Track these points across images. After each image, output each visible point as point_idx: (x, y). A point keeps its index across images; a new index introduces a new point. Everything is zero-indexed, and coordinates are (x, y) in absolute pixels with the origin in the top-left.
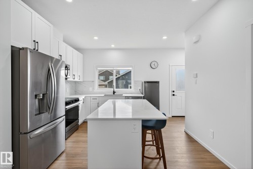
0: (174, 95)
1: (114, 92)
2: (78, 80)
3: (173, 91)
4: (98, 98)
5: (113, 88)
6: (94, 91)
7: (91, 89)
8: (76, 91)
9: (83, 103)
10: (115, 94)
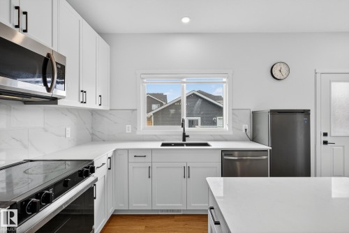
0: (325, 143)
1: (185, 137)
2: (97, 107)
3: (325, 134)
4: (149, 155)
5: (182, 126)
6: (138, 133)
7: (129, 129)
8: (93, 134)
9: (109, 169)
10: (188, 141)
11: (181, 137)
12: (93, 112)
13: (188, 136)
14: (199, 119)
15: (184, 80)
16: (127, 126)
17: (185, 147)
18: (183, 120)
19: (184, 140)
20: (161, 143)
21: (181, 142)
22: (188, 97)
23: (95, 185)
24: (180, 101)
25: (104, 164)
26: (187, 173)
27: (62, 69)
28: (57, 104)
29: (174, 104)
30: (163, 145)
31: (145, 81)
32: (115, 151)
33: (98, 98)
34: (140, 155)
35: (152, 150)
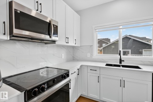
1: (121, 61)
2: (74, 45)
4: (98, 70)
5: (120, 55)
6: (93, 57)
7: (89, 55)
8: (73, 57)
9: (78, 74)
10: (123, 64)
11: (119, 61)
12: (73, 47)
13: (123, 61)
14: (130, 51)
15: (121, 27)
16: (88, 54)
17: (121, 68)
18: (120, 51)
19: (120, 63)
20: (105, 64)
21: (118, 64)
22: (123, 39)
23: (70, 82)
24: (118, 41)
25: (75, 72)
26: (122, 84)
27: (56, 28)
28: (55, 43)
29: (114, 43)
30: (107, 65)
31: (97, 30)
32: (81, 66)
33: (75, 41)
34: (94, 69)
35: (100, 67)
